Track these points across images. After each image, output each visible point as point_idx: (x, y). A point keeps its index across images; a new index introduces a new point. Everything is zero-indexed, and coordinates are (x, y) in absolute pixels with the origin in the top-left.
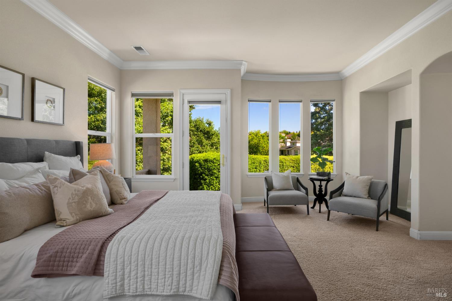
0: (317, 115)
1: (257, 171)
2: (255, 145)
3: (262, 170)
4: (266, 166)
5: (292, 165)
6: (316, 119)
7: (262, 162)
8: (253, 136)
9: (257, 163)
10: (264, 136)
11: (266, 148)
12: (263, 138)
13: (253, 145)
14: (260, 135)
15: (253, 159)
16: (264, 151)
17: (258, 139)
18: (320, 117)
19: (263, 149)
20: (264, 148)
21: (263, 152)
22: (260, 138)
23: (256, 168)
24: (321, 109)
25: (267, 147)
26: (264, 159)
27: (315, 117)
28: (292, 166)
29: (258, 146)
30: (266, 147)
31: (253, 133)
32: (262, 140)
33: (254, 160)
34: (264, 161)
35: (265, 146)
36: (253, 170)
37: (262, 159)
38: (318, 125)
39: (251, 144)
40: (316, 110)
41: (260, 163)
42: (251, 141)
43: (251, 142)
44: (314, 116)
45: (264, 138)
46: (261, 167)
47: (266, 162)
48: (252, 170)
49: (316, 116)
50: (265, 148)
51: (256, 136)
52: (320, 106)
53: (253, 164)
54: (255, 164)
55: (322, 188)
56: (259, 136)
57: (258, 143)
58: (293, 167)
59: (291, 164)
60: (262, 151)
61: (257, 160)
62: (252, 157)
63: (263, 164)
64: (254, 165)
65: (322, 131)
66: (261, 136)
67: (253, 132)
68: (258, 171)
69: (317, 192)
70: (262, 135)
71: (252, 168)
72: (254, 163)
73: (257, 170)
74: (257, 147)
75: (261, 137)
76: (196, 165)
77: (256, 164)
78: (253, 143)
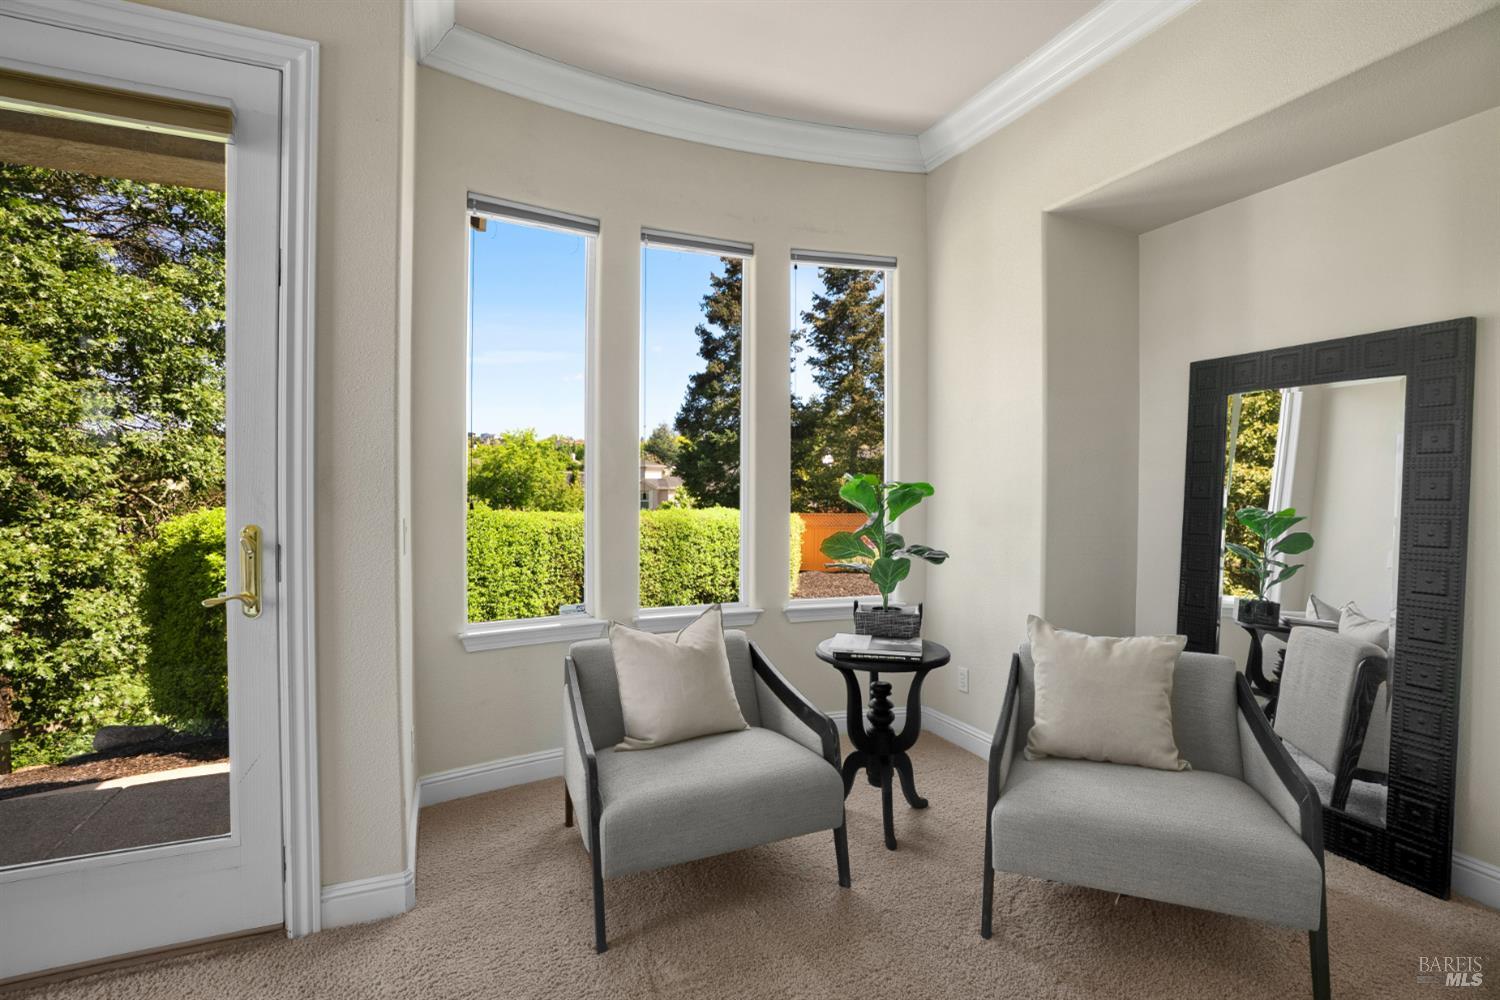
0: (716, 384)
1: (521, 574)
2: (520, 474)
3: (544, 569)
4: (557, 554)
5: (652, 545)
6: (711, 397)
7: (545, 539)
8: (513, 447)
9: (521, 545)
10: (546, 449)
11: (553, 484)
12: (543, 453)
13: (513, 473)
14: (534, 445)
15: (507, 527)
16: (548, 493)
17: (527, 457)
18: (722, 393)
19: (545, 487)
20: (548, 485)
21: (545, 496)
22: (536, 453)
23: (518, 564)
24: (726, 368)
25: (555, 482)
26: (550, 526)
27: (709, 391)
28: (650, 549)
29: (529, 476)
30: (552, 482)
31: (512, 438)
32: (541, 460)
33: (511, 532)
34: (552, 534)
35: (550, 477)
36: (507, 572)
37: (544, 528)
38: (716, 415)
39: (506, 473)
40: (713, 370)
41: (536, 543)
42: (507, 462)
43: (505, 465)
44: (707, 387)
45: (548, 453)
46: (540, 556)
47: (560, 539)
48: (501, 573)
49: (712, 387)
50: (549, 482)
51: (522, 446)
52: (723, 358)
53: (506, 549)
54: (514, 548)
55: (888, 698)
56: (529, 447)
57: (528, 470)
58: (656, 551)
59: (647, 540)
60: (540, 492)
61: (524, 529)
62: (503, 517)
63: (548, 547)
64: (510, 553)
65: (728, 431)
66: (539, 446)
67: (511, 434)
68: (529, 572)
69: (867, 725)
70: (542, 445)
71: (500, 565)
72: (510, 544)
73: (524, 570)
74: (524, 482)
75: (538, 450)
76: (207, 561)
77: (519, 548)
78: (513, 468)
